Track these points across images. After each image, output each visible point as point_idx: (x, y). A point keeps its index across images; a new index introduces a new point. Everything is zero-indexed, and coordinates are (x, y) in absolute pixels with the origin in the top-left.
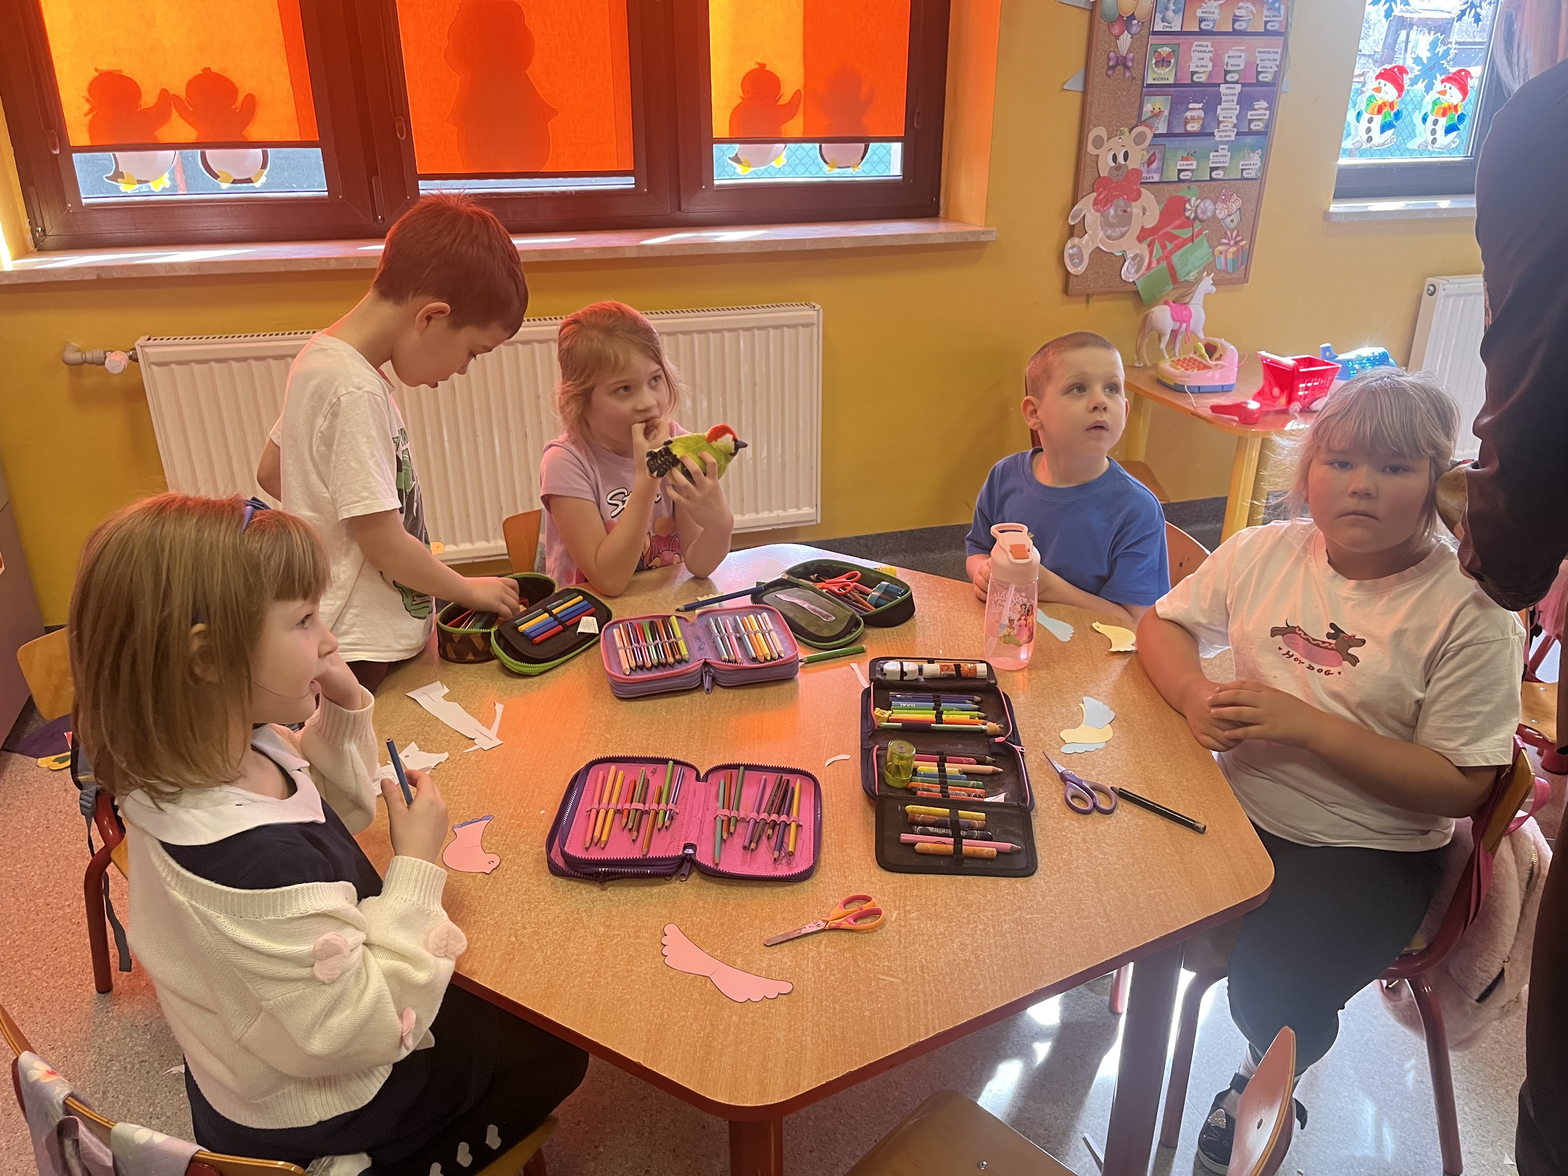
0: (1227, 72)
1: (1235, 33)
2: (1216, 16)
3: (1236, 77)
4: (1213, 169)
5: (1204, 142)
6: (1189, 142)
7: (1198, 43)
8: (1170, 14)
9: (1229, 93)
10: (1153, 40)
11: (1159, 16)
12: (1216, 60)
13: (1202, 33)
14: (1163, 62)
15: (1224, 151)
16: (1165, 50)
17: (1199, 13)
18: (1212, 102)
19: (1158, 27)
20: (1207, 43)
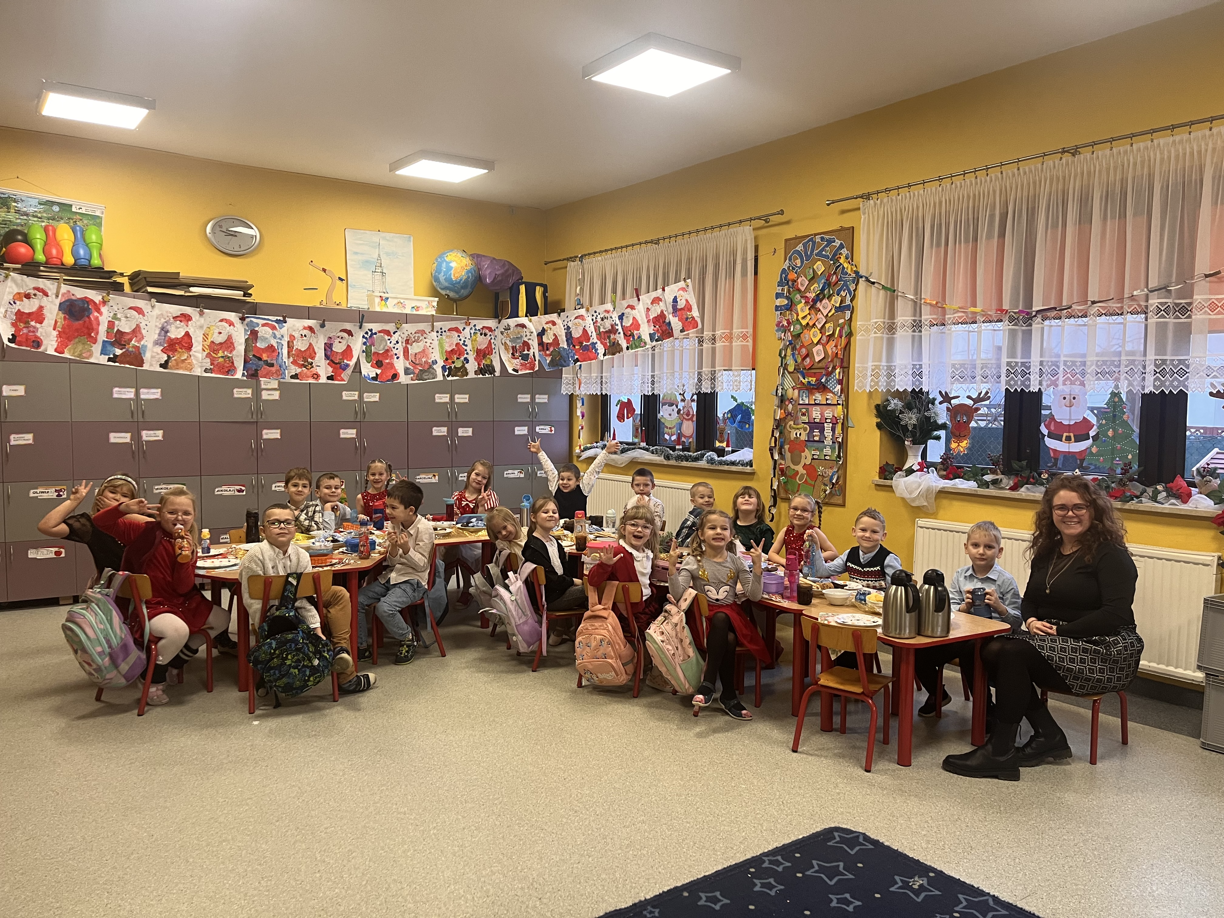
0: (826, 419)
1: (827, 404)
2: (820, 398)
3: (829, 421)
4: (825, 455)
5: (821, 445)
6: (815, 444)
7: (814, 408)
8: (804, 398)
9: (828, 427)
10: (799, 407)
11: (800, 399)
12: (822, 414)
13: (816, 404)
14: (804, 414)
15: (828, 448)
16: (804, 410)
17: (814, 397)
18: (822, 431)
19: (801, 402)
20: (818, 408)
